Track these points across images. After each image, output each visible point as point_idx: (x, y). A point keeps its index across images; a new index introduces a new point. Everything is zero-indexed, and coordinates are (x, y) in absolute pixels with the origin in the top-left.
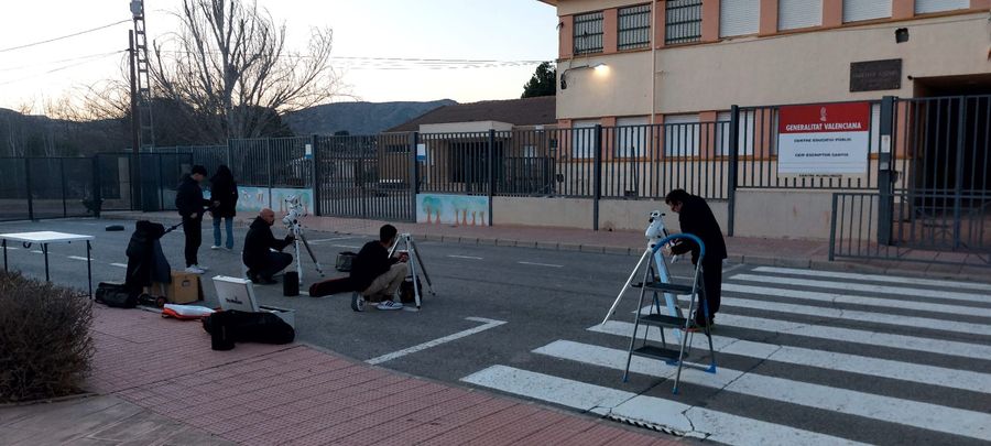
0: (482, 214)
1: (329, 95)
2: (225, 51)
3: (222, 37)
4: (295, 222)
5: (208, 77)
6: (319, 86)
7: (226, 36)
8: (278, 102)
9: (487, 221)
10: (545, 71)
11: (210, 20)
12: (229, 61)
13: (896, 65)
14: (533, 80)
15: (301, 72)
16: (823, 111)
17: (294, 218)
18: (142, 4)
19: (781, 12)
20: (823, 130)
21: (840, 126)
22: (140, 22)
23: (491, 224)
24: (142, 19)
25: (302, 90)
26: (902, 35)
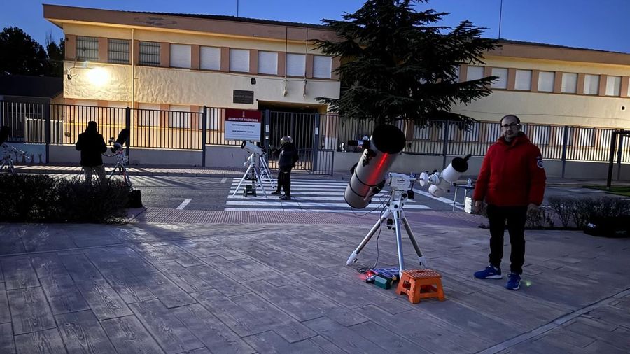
0: (40, 155)
9: (44, 160)
13: (251, 93)
16: (244, 113)
19: (202, 58)
20: (244, 121)
21: (250, 120)
23: (48, 162)
26: (253, 81)
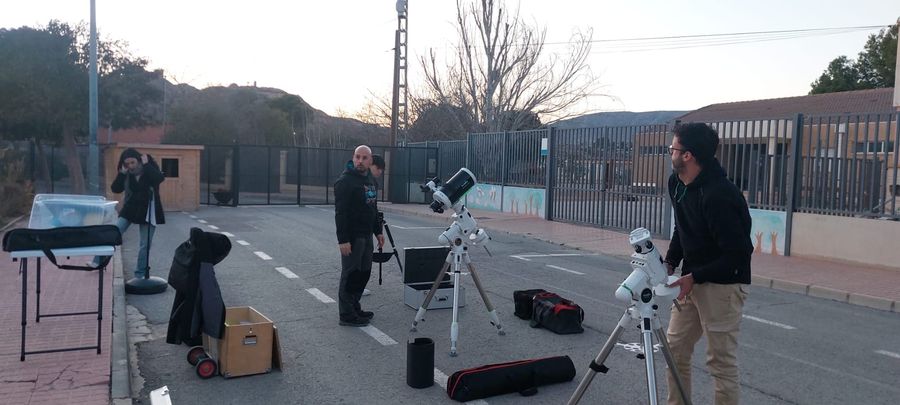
0: (773, 238)
1: (585, 95)
2: (490, 55)
3: (489, 43)
4: (458, 242)
5: (473, 80)
6: (575, 86)
7: (492, 44)
8: (535, 102)
9: (781, 248)
10: (841, 66)
11: (480, 27)
12: (493, 66)
14: (824, 78)
15: (559, 72)
17: (458, 236)
18: (407, 5)
22: (403, 21)
23: (788, 252)
24: (405, 18)
25: (558, 90)
